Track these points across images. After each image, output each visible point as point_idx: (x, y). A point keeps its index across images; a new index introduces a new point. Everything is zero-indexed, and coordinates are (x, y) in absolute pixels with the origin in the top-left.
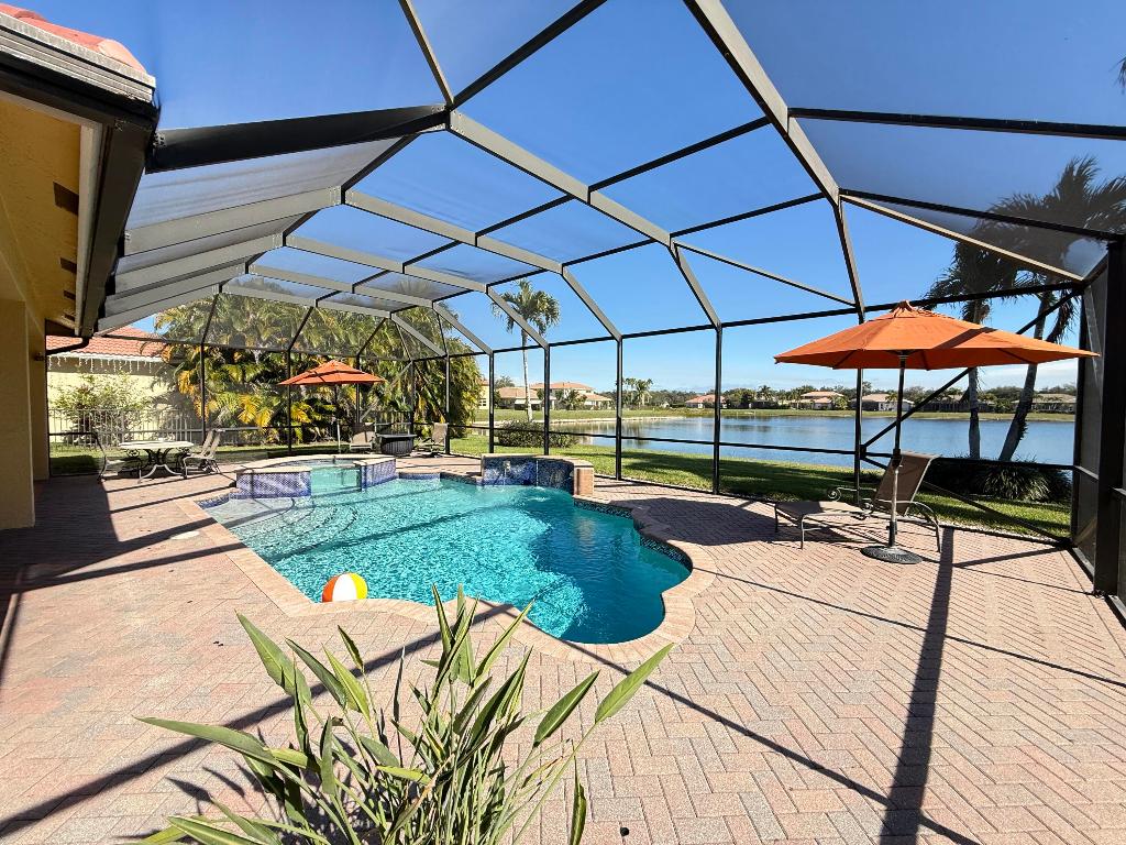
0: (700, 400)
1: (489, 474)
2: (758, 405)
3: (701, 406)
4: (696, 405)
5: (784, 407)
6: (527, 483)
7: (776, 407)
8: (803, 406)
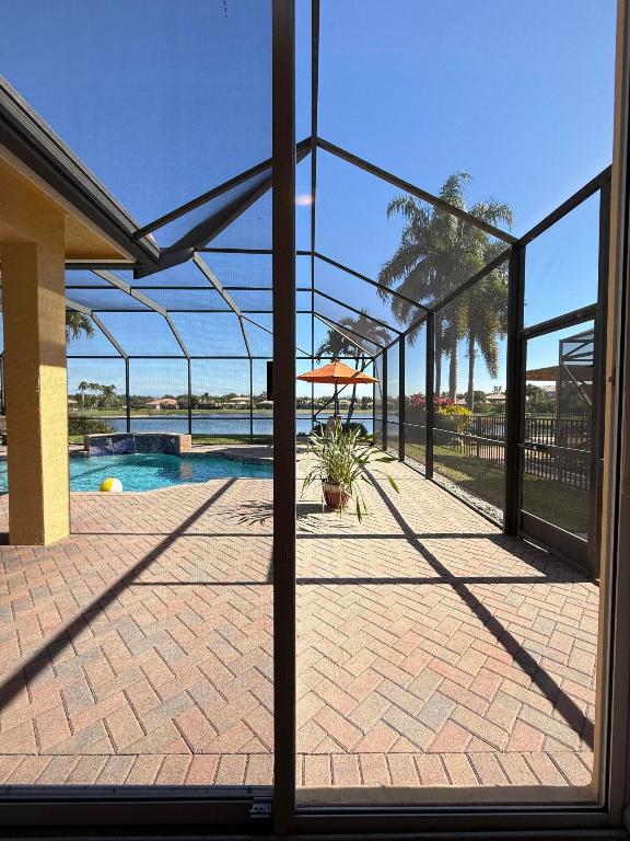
0: (158, 402)
1: (93, 450)
2: (201, 407)
3: (158, 407)
4: (154, 407)
5: (218, 408)
6: (125, 453)
7: (214, 408)
8: (231, 407)
